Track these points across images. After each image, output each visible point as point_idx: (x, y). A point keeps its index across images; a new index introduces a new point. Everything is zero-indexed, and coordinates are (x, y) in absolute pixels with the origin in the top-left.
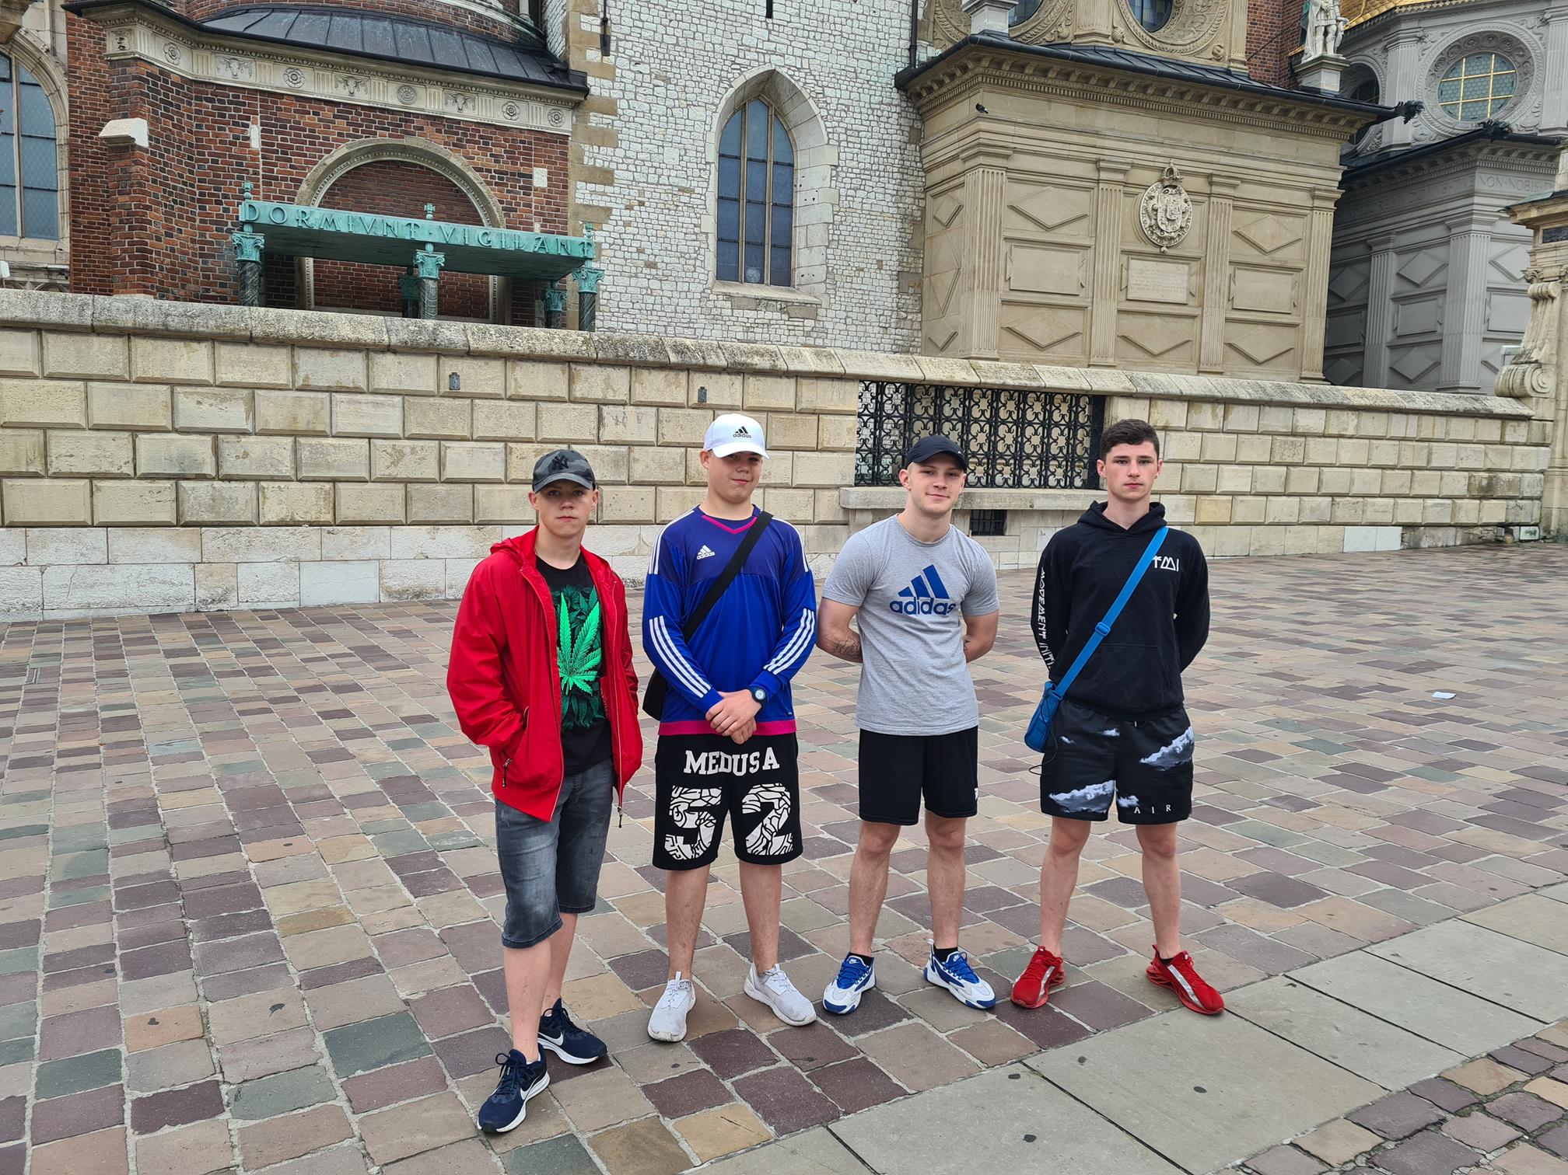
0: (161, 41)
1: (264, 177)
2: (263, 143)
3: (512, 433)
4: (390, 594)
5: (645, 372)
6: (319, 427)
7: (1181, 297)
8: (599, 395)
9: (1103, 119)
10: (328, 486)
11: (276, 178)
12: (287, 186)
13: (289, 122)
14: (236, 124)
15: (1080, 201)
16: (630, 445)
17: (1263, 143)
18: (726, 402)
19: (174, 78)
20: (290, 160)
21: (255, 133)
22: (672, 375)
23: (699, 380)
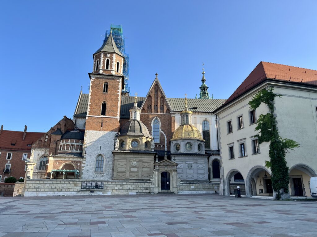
6: (45, 186)
7: (137, 171)
8: (62, 183)
9: (127, 156)
10: (45, 189)
13: (60, 162)
15: (125, 163)
16: (64, 186)
17: (145, 156)
18: (71, 183)
21: (57, 163)
22: (67, 182)
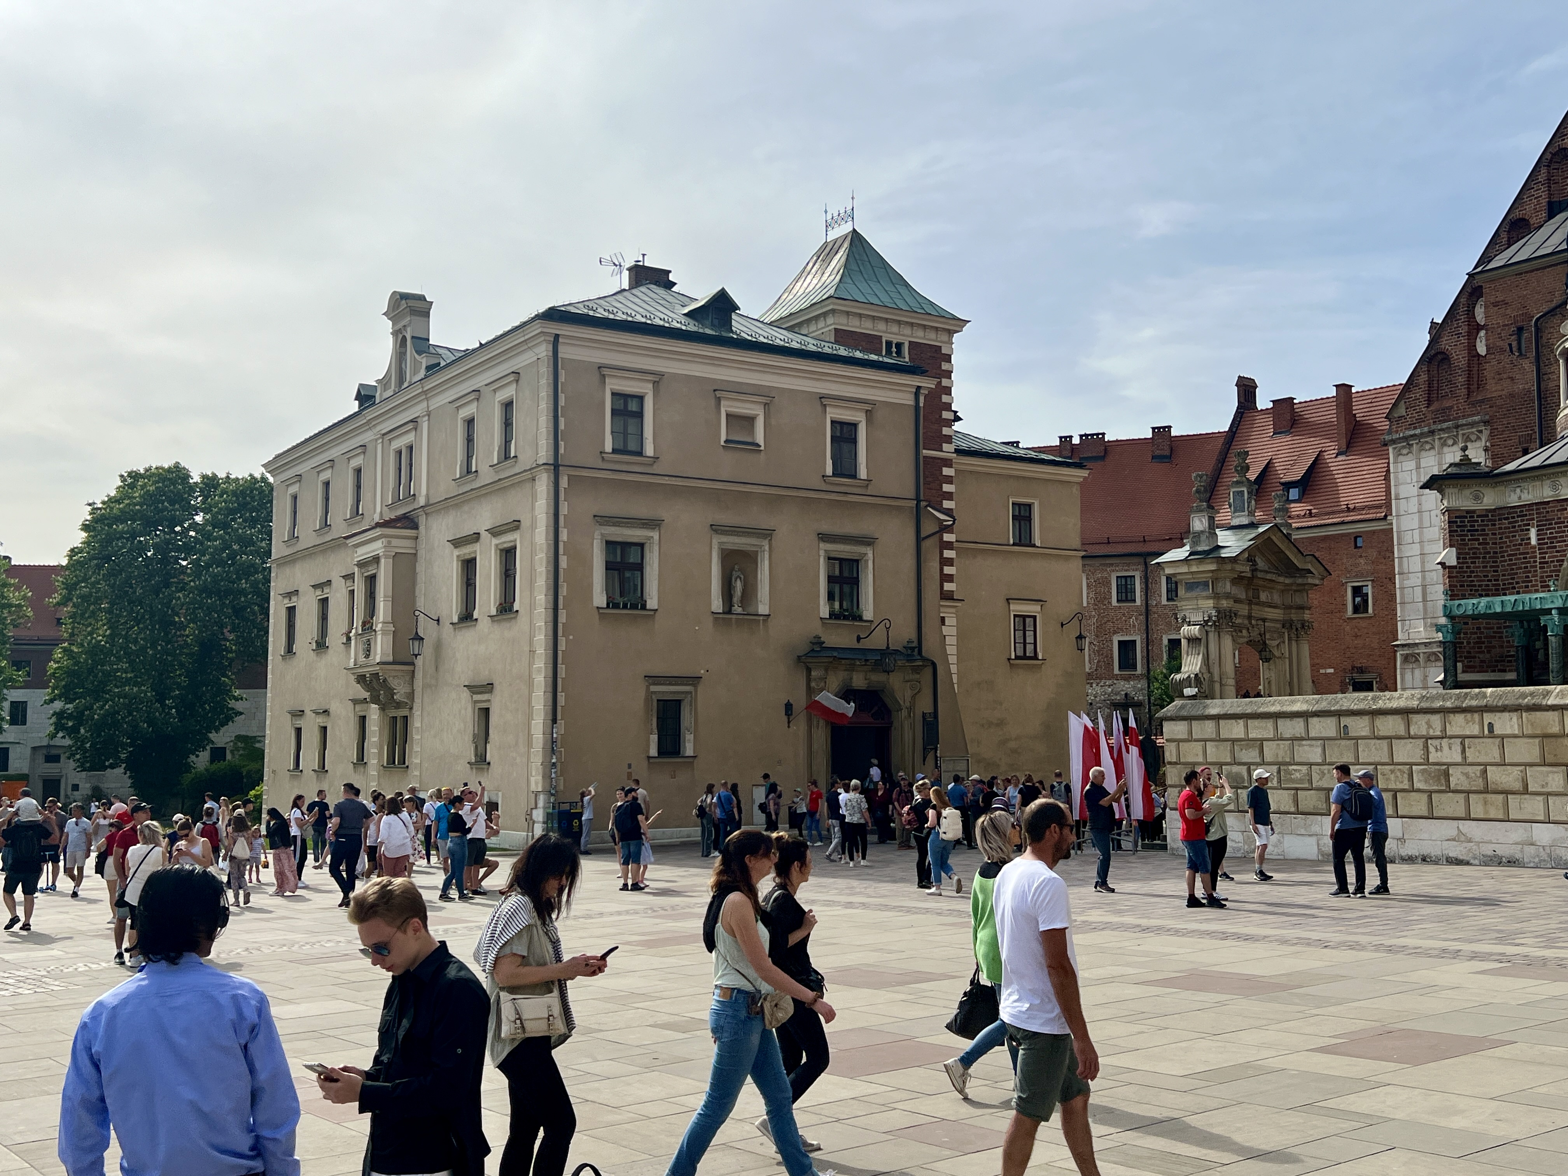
0: (1467, 492)
1: (1540, 563)
2: (1539, 540)
3: (1377, 759)
4: (1322, 855)
5: (1452, 715)
6: (1288, 760)
8: (1424, 733)
10: (1293, 792)
11: (1547, 563)
12: (1555, 566)
13: (1554, 519)
14: (1522, 530)
16: (1449, 765)
18: (1509, 731)
19: (1478, 513)
20: (1555, 547)
21: (1533, 533)
22: (1469, 715)
23: (1488, 718)
